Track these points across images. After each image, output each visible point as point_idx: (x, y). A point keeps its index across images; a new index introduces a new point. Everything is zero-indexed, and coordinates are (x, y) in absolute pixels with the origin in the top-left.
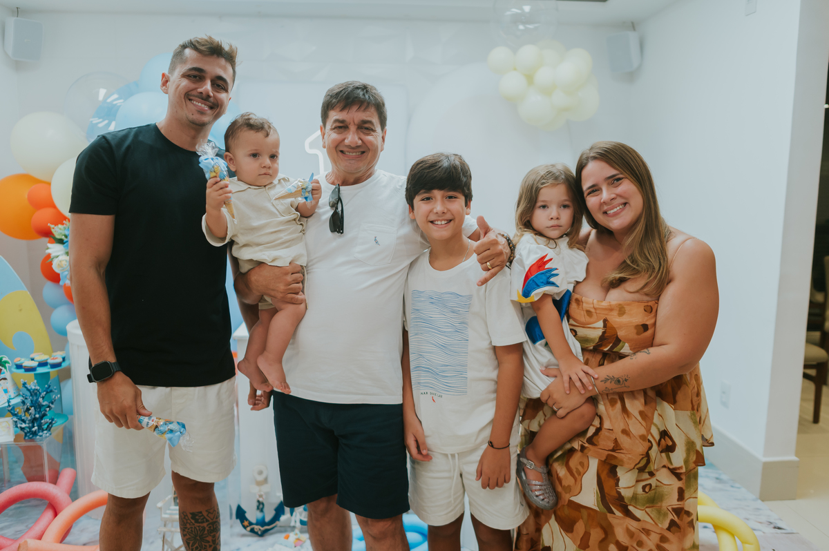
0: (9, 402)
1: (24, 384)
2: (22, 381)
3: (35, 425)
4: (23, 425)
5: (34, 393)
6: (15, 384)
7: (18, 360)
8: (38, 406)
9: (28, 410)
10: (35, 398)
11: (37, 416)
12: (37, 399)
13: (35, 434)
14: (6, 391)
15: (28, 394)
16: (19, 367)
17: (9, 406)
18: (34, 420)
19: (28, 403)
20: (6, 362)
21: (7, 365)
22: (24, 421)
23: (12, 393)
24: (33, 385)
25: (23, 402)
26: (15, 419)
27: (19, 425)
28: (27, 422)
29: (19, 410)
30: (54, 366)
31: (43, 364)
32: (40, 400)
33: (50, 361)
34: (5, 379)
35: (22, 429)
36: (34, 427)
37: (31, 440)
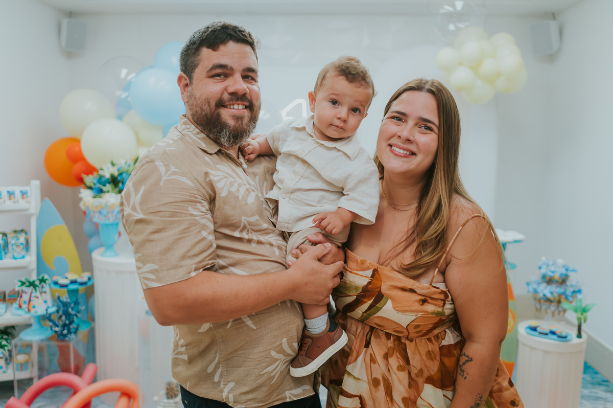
0: (47, 310)
1: (59, 298)
2: (57, 295)
3: (66, 328)
4: (57, 329)
5: (65, 305)
6: (53, 296)
7: (56, 278)
8: (68, 315)
9: (61, 317)
10: (66, 308)
11: (67, 322)
12: (68, 308)
13: (65, 336)
14: (46, 302)
15: (61, 305)
16: (56, 283)
17: (47, 313)
18: (64, 326)
19: (61, 313)
20: (47, 280)
21: (47, 282)
22: (57, 326)
23: (50, 303)
24: (65, 298)
25: (58, 311)
26: (51, 324)
27: (53, 328)
28: (59, 326)
29: (54, 317)
30: (81, 284)
31: (73, 282)
32: (70, 310)
33: (79, 280)
34: (45, 292)
35: (56, 332)
36: (64, 330)
37: (62, 341)
